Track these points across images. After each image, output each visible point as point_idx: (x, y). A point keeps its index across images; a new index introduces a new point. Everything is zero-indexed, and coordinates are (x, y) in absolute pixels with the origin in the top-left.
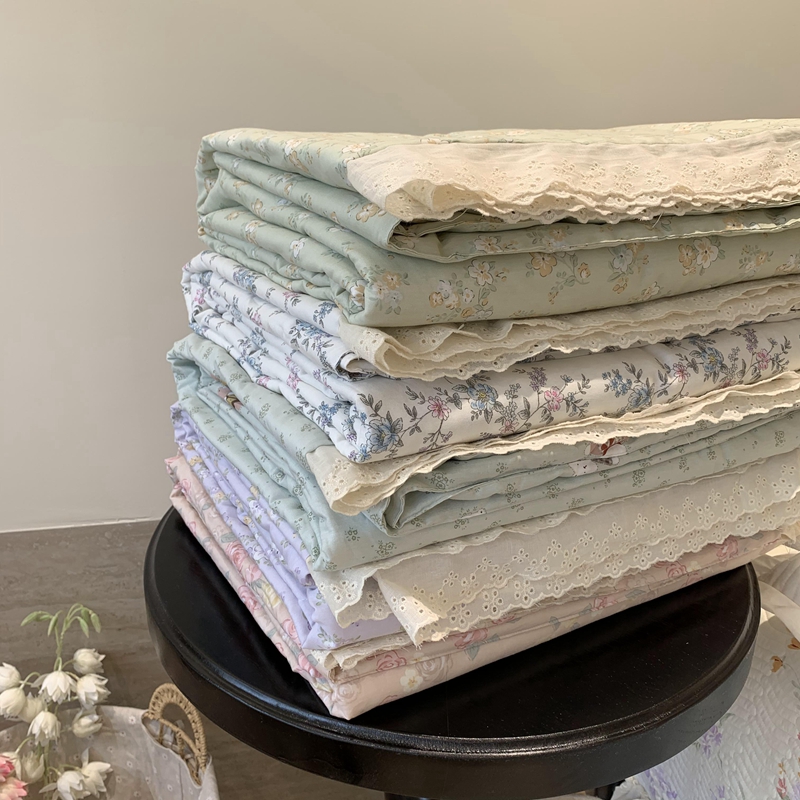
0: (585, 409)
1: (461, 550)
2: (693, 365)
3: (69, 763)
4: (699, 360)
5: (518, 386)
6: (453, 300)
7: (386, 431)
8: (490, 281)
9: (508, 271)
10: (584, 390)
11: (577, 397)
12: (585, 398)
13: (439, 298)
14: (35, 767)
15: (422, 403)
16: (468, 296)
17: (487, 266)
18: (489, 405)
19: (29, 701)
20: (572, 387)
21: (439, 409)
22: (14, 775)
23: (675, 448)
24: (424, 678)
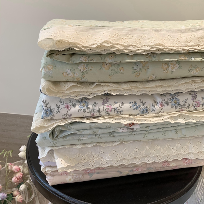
0: (122, 112)
1: (80, 148)
2: (167, 103)
4: (169, 101)
5: (97, 103)
6: (71, 75)
7: (49, 112)
8: (86, 70)
9: (93, 68)
10: (121, 106)
11: (118, 109)
12: (121, 109)
13: (66, 74)
15: (63, 104)
16: (77, 74)
17: (86, 65)
18: (85, 108)
20: (117, 105)
21: (68, 107)
22: (21, 171)
23: (161, 128)
24: (74, 179)
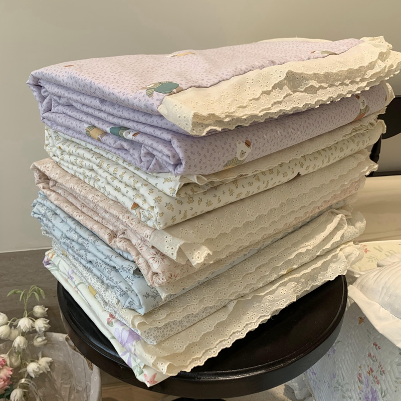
3: (32, 358)
14: (16, 361)
19: (12, 331)
22: (7, 365)
